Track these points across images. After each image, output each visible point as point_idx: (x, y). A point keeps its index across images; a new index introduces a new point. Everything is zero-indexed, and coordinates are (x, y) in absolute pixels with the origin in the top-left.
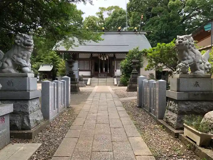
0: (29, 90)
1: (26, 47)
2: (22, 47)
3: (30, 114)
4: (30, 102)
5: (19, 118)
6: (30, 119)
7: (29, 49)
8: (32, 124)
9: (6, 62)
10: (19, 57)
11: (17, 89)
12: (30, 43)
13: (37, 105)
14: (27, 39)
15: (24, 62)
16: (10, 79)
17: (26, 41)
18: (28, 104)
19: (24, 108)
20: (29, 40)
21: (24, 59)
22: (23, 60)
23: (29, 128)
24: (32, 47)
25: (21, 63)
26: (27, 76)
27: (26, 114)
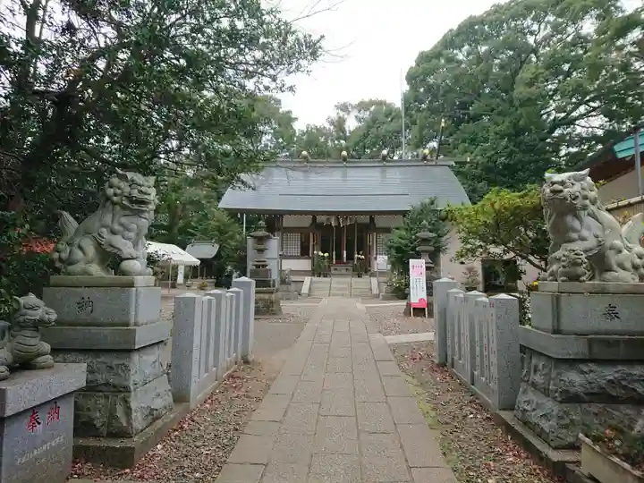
0: (136, 324)
1: (136, 207)
2: (124, 207)
3: (133, 393)
4: (136, 357)
5: (102, 401)
6: (133, 405)
7: (143, 211)
8: (138, 421)
9: (80, 248)
10: (113, 232)
11: (102, 319)
12: (146, 197)
13: (157, 364)
14: (139, 187)
15: (126, 247)
16: (85, 292)
17: (135, 193)
18: (129, 362)
19: (117, 374)
20: (143, 189)
21: (129, 239)
22: (123, 240)
23: (129, 434)
24: (152, 207)
25: (119, 249)
26: (131, 285)
27: (122, 391)
